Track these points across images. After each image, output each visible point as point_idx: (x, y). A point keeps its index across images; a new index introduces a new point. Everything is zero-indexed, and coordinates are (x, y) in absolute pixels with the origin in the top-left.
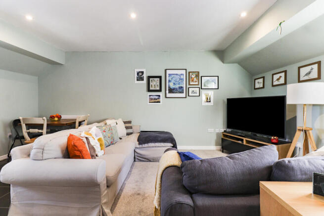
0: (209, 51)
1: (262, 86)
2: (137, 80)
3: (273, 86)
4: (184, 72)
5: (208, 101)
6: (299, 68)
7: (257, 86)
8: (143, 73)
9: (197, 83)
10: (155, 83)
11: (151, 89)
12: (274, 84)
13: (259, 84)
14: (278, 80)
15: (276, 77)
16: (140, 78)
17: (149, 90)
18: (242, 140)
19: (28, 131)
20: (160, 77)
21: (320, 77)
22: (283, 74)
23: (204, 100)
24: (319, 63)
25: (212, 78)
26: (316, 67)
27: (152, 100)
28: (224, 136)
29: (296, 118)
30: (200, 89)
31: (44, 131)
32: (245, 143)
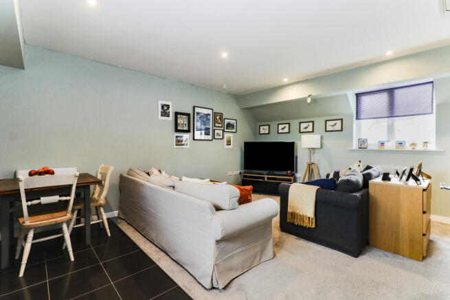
0: (228, 93)
1: (267, 132)
2: (162, 115)
3: (278, 133)
5: (229, 143)
6: (300, 123)
7: (262, 132)
8: (168, 106)
10: (183, 122)
11: (179, 128)
12: (280, 132)
13: (264, 130)
14: (283, 129)
15: (281, 127)
17: (177, 130)
19: (36, 202)
20: (188, 115)
21: (313, 131)
22: (287, 126)
23: (226, 143)
24: (313, 122)
25: (232, 122)
26: (311, 124)
27: (179, 142)
28: (244, 176)
29: (297, 157)
30: (224, 131)
31: (72, 198)
32: (266, 180)
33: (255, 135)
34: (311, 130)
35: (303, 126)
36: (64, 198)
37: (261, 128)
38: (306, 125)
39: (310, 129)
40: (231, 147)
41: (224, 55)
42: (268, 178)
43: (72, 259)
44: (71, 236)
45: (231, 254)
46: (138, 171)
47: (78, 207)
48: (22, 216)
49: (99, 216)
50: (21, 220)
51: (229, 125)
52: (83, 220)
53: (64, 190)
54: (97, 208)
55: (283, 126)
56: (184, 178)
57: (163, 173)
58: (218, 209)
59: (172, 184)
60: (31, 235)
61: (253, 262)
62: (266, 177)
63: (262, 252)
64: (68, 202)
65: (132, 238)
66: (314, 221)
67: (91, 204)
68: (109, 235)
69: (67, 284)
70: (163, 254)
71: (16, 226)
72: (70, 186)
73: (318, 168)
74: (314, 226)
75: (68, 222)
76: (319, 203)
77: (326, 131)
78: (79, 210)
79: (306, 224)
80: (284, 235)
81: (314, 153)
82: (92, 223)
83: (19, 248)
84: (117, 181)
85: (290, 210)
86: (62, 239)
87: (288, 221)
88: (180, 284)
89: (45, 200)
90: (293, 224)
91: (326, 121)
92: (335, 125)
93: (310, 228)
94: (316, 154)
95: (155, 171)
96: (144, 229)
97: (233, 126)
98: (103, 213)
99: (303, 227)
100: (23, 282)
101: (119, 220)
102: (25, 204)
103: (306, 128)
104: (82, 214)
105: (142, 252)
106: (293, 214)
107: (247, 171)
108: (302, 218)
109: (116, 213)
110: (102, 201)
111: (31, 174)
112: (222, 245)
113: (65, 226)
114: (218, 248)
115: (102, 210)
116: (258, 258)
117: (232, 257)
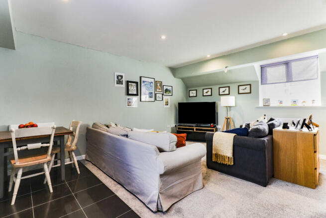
0: (167, 67)
1: (195, 95)
2: (117, 83)
4: (153, 80)
5: (167, 104)
6: (219, 88)
7: (191, 95)
8: (122, 76)
9: (160, 90)
11: (130, 93)
12: (204, 95)
13: (193, 93)
14: (207, 92)
15: (205, 91)
16: (119, 82)
17: (128, 94)
18: (193, 129)
19: (24, 148)
20: (137, 83)
21: (229, 94)
22: (210, 90)
23: (165, 103)
24: (229, 87)
25: (169, 88)
26: (227, 88)
27: (129, 104)
28: (179, 128)
29: (217, 113)
30: (163, 94)
31: (51, 144)
32: (195, 131)
33: (187, 99)
35: (222, 90)
36: (45, 145)
37: (191, 92)
38: (224, 89)
39: (227, 92)
40: (168, 106)
41: (163, 37)
42: (196, 129)
43: (51, 191)
44: (50, 174)
45: (171, 185)
46: (99, 125)
47: (55, 152)
48: (14, 159)
49: (71, 158)
50: (13, 162)
51: (167, 90)
52: (59, 161)
53: (45, 138)
54: (70, 153)
55: (207, 90)
56: (135, 129)
57: (119, 126)
58: (161, 150)
59: (126, 133)
60: (20, 173)
61: (188, 191)
62: (195, 128)
63: (194, 184)
64: (48, 147)
65: (96, 175)
66: (232, 160)
67: (65, 149)
68: (79, 173)
69: (48, 210)
70: (119, 186)
71: (9, 166)
72: (50, 136)
73: (233, 121)
74: (232, 164)
75: (48, 163)
76: (237, 146)
77: (239, 93)
78: (56, 154)
79: (227, 162)
80: (210, 171)
81: (230, 110)
82: (66, 164)
83: (11, 183)
84: (84, 133)
85: (214, 152)
86: (44, 176)
87: (213, 160)
88: (133, 209)
89: (30, 146)
90: (216, 163)
91: (239, 86)
92: (246, 88)
93: (230, 165)
94: (232, 111)
95: (113, 125)
97: (170, 91)
98: (74, 156)
99: (224, 164)
100: (14, 209)
101: (86, 162)
102: (16, 150)
103: (224, 92)
104: (58, 157)
105: (104, 185)
106: (217, 155)
107: (180, 124)
108: (223, 157)
109: (83, 157)
110: (74, 148)
111: (20, 127)
112: (165, 178)
113: (46, 166)
114: (162, 180)
115: (73, 154)
116: (191, 189)
117: (172, 187)
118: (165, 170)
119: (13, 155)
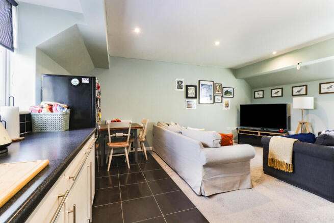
1: (262, 96)
2: (178, 88)
3: (272, 97)
4: (211, 83)
5: (227, 106)
6: (293, 87)
7: (257, 96)
8: (182, 82)
10: (192, 91)
11: (189, 96)
12: (273, 96)
13: (259, 94)
14: (276, 93)
15: (274, 92)
16: (180, 87)
17: (187, 97)
18: (257, 133)
19: (114, 135)
20: (195, 87)
21: (306, 94)
22: (280, 90)
23: (224, 106)
24: (306, 86)
25: (229, 90)
26: (304, 88)
27: (189, 106)
29: (289, 117)
30: (222, 97)
31: (129, 135)
32: (259, 135)
33: (251, 101)
34: (305, 93)
35: (296, 90)
36: (126, 135)
37: (256, 93)
38: (299, 88)
39: (303, 92)
40: (229, 108)
41: (217, 43)
42: (261, 134)
43: (129, 167)
44: (129, 156)
45: (214, 177)
46: (163, 123)
47: (132, 141)
48: (108, 142)
49: (142, 147)
50: (108, 144)
51: (227, 92)
52: (134, 149)
53: (125, 130)
54: (141, 142)
55: (276, 91)
56: (188, 128)
57: (177, 125)
58: (205, 146)
59: (180, 131)
60: (112, 151)
61: (233, 187)
62: (259, 132)
63: (241, 182)
64: (127, 136)
65: (158, 162)
66: (291, 167)
67: (138, 140)
68: (147, 159)
69: (127, 178)
70: (174, 173)
71: (106, 146)
72: (128, 129)
74: (291, 171)
75: (128, 147)
76: (296, 153)
77: (320, 93)
78: (132, 143)
79: (284, 169)
80: (266, 176)
81: (308, 113)
82: (138, 150)
83: (107, 158)
84: (152, 128)
85: (270, 157)
86: (125, 157)
87: (269, 165)
88: (182, 190)
89: (118, 135)
90: (273, 168)
91: (320, 84)
92: (331, 87)
93: (288, 172)
94: (310, 115)
95: (173, 124)
96: (165, 158)
97: (230, 93)
98: (144, 146)
99: (282, 171)
100: (109, 173)
101: (153, 152)
102: (110, 136)
103: (298, 92)
104: (134, 145)
105: (163, 170)
106: (273, 160)
107: (243, 127)
108: (281, 163)
109: (151, 148)
110: (144, 139)
111: (112, 122)
112: (208, 169)
113: (126, 150)
114: (205, 170)
115: (143, 144)
116: (237, 186)
117: (216, 179)
118: (207, 162)
119: (108, 139)
